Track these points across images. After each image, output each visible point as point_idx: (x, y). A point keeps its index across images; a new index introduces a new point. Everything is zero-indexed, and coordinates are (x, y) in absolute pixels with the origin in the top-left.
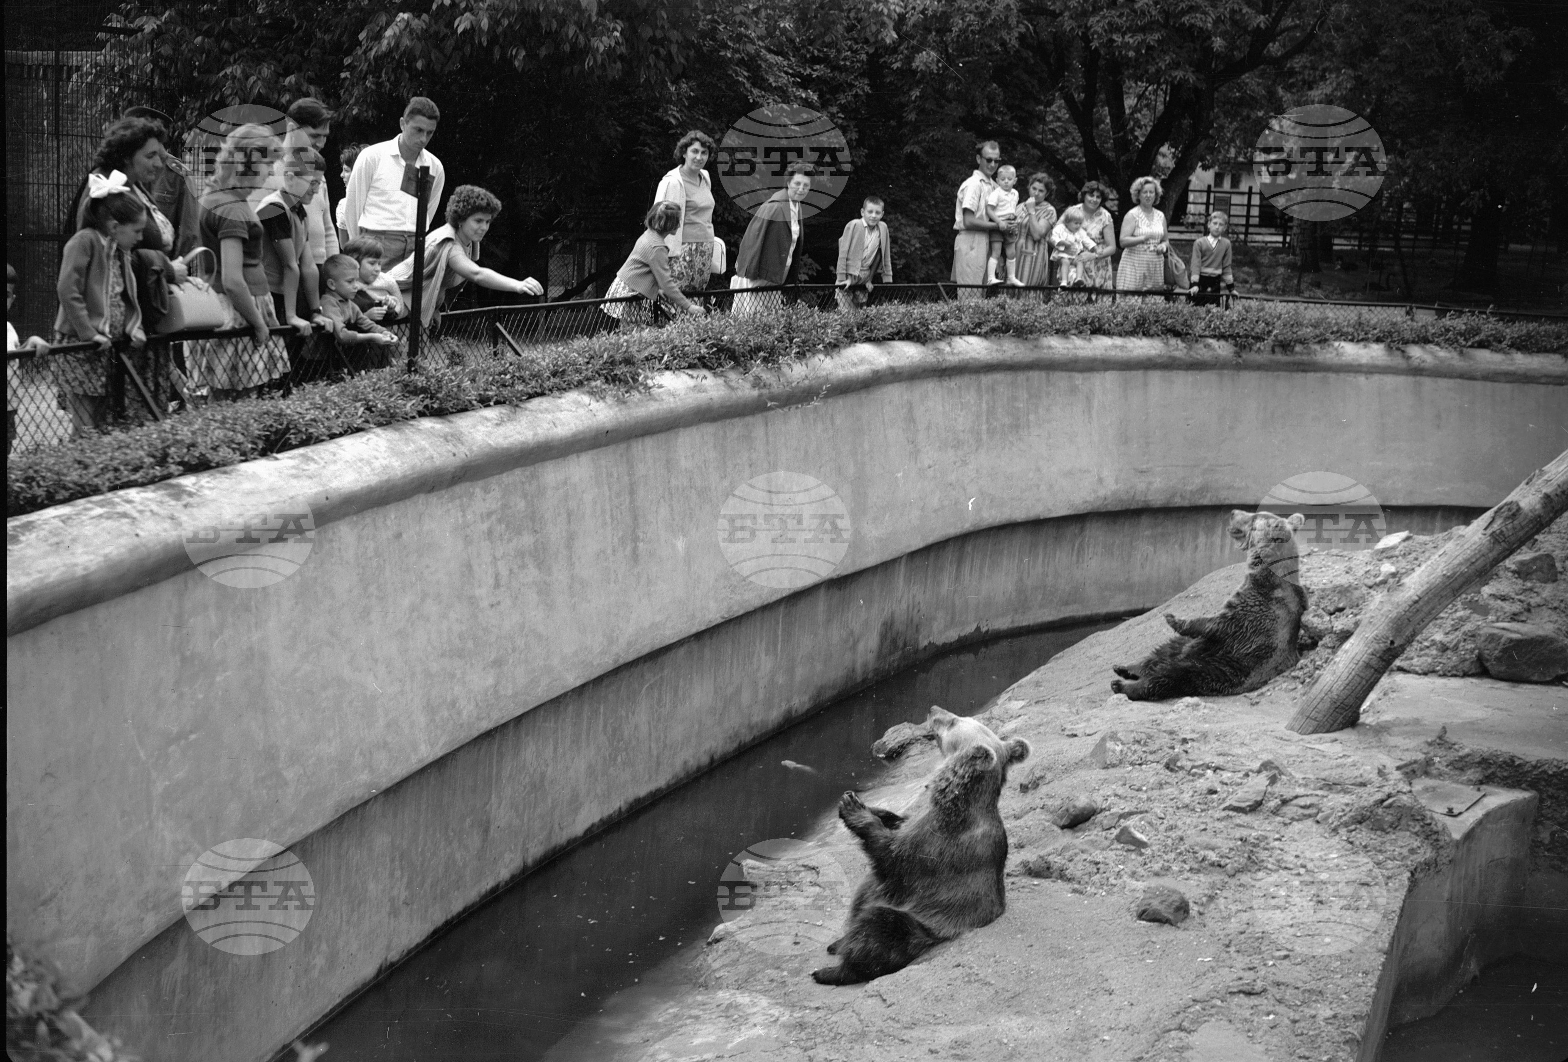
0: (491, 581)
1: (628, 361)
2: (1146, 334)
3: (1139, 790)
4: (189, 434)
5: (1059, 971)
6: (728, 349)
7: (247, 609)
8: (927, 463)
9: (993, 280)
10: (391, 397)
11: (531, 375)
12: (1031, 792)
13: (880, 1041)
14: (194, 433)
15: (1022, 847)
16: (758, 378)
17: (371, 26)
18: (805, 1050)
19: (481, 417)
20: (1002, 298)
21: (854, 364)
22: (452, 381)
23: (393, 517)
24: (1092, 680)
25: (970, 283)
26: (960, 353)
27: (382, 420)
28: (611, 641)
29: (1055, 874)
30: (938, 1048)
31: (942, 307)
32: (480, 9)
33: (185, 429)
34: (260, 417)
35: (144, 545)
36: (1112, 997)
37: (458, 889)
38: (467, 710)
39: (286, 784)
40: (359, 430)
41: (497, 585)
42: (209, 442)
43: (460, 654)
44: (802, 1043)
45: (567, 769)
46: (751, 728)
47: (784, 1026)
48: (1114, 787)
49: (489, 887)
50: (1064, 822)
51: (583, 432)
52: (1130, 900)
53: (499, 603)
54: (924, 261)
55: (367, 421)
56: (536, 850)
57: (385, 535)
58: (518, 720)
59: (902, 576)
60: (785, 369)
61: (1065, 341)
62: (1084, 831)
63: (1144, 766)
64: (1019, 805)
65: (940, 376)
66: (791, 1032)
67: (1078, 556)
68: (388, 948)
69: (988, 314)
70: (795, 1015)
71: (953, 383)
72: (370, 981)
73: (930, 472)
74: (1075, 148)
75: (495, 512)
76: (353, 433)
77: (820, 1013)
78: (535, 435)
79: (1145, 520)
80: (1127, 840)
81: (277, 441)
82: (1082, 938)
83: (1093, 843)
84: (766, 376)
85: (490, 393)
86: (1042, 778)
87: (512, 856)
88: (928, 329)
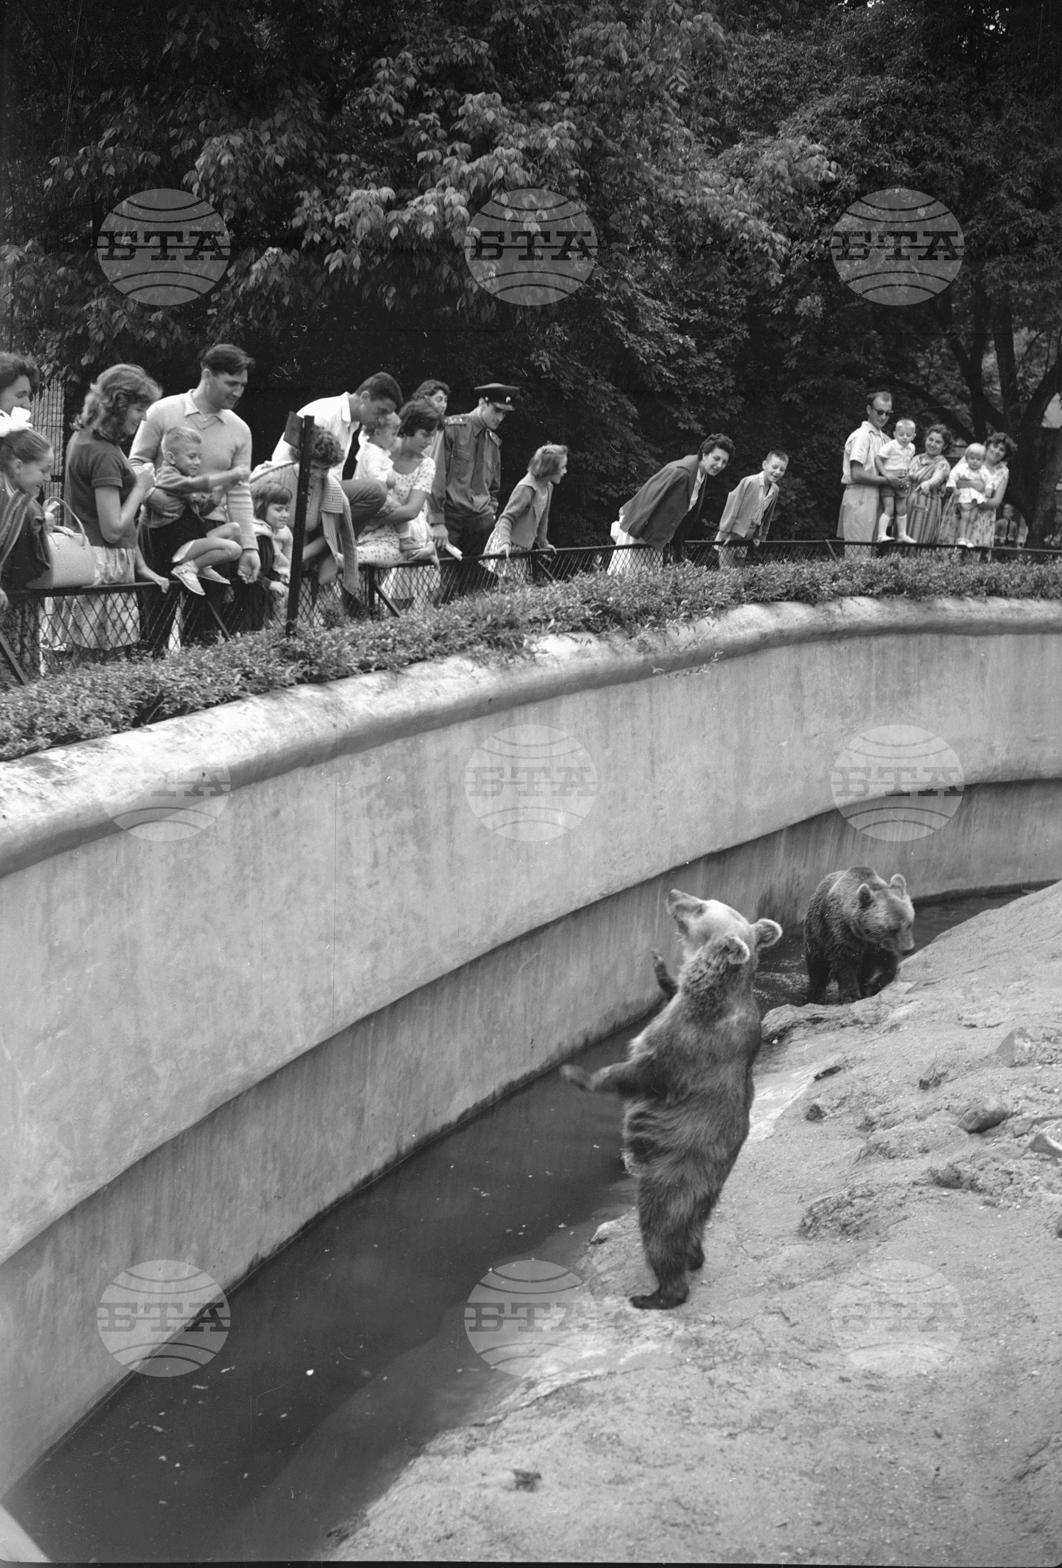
0: (369, 860)
1: (512, 624)
2: (1045, 596)
3: (1051, 1092)
4: (58, 704)
5: (975, 1293)
6: (614, 612)
7: (119, 895)
8: (812, 730)
9: (884, 537)
10: (269, 662)
11: (412, 639)
12: (932, 1089)
13: (784, 1363)
14: (62, 701)
15: (927, 1152)
16: (643, 642)
17: (239, 262)
18: (704, 1370)
19: (362, 684)
20: (895, 557)
21: (742, 627)
22: (331, 645)
23: (271, 792)
24: (985, 963)
25: (859, 540)
26: (851, 615)
27: (259, 687)
28: (490, 920)
29: (966, 1184)
30: (850, 1376)
31: (831, 566)
32: (353, 247)
33: (54, 697)
34: (131, 683)
35: (12, 828)
36: (1037, 1324)
37: (331, 1180)
38: (344, 996)
39: (158, 1080)
40: (236, 698)
41: (376, 864)
42: (79, 712)
43: (336, 937)
44: (700, 1362)
45: (443, 1053)
46: (626, 1007)
47: (679, 1340)
48: (1024, 1088)
49: (362, 1177)
50: (971, 1126)
51: (466, 701)
52: (1048, 1215)
53: (377, 883)
54: (800, 514)
55: (244, 689)
56: (411, 1138)
57: (263, 812)
58: (394, 1006)
59: (782, 849)
60: (672, 633)
61: (958, 603)
62: (994, 1136)
63: (1054, 1065)
64: (920, 1103)
65: (829, 640)
66: (687, 1348)
67: (964, 828)
68: (259, 1243)
69: (880, 574)
70: (691, 1329)
71: (842, 647)
72: (241, 1279)
73: (816, 741)
74: (947, 395)
75: (375, 785)
76: (229, 701)
77: (718, 1329)
78: (417, 703)
79: (1035, 791)
80: (1040, 1146)
81: (149, 710)
82: (999, 1257)
83: (1005, 1151)
84: (653, 641)
85: (372, 659)
86: (944, 1074)
87: (386, 1144)
88: (818, 590)
